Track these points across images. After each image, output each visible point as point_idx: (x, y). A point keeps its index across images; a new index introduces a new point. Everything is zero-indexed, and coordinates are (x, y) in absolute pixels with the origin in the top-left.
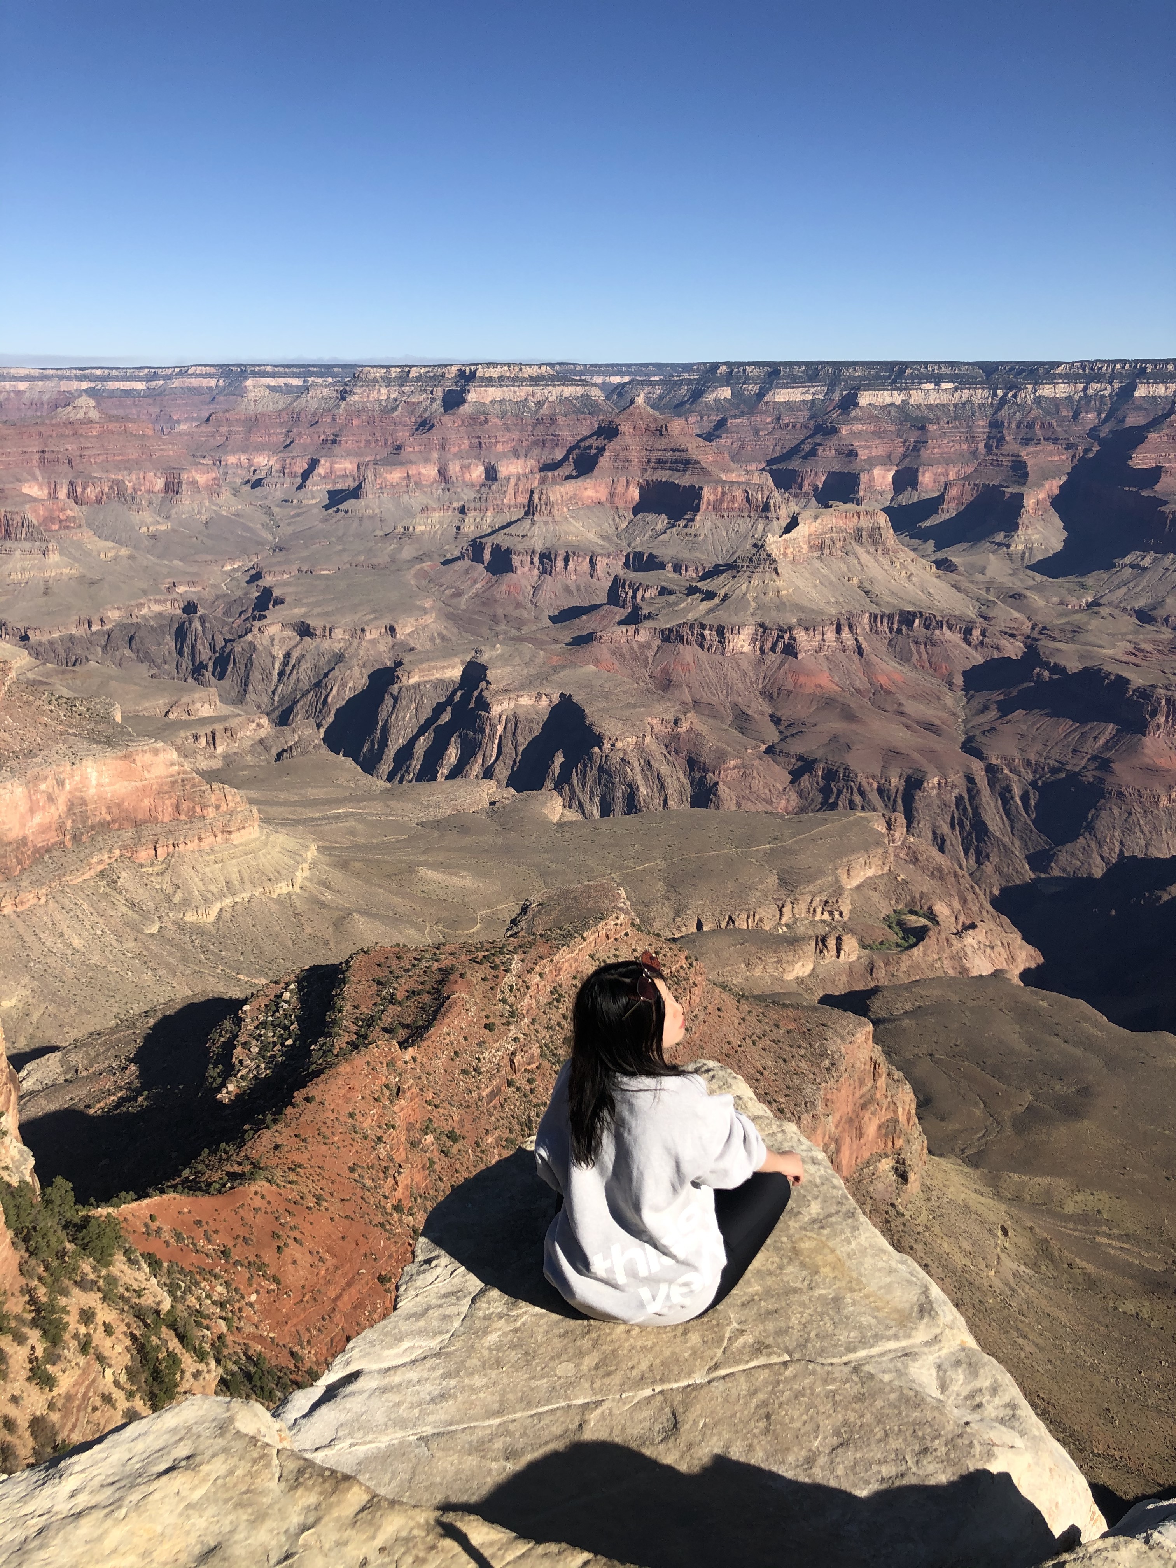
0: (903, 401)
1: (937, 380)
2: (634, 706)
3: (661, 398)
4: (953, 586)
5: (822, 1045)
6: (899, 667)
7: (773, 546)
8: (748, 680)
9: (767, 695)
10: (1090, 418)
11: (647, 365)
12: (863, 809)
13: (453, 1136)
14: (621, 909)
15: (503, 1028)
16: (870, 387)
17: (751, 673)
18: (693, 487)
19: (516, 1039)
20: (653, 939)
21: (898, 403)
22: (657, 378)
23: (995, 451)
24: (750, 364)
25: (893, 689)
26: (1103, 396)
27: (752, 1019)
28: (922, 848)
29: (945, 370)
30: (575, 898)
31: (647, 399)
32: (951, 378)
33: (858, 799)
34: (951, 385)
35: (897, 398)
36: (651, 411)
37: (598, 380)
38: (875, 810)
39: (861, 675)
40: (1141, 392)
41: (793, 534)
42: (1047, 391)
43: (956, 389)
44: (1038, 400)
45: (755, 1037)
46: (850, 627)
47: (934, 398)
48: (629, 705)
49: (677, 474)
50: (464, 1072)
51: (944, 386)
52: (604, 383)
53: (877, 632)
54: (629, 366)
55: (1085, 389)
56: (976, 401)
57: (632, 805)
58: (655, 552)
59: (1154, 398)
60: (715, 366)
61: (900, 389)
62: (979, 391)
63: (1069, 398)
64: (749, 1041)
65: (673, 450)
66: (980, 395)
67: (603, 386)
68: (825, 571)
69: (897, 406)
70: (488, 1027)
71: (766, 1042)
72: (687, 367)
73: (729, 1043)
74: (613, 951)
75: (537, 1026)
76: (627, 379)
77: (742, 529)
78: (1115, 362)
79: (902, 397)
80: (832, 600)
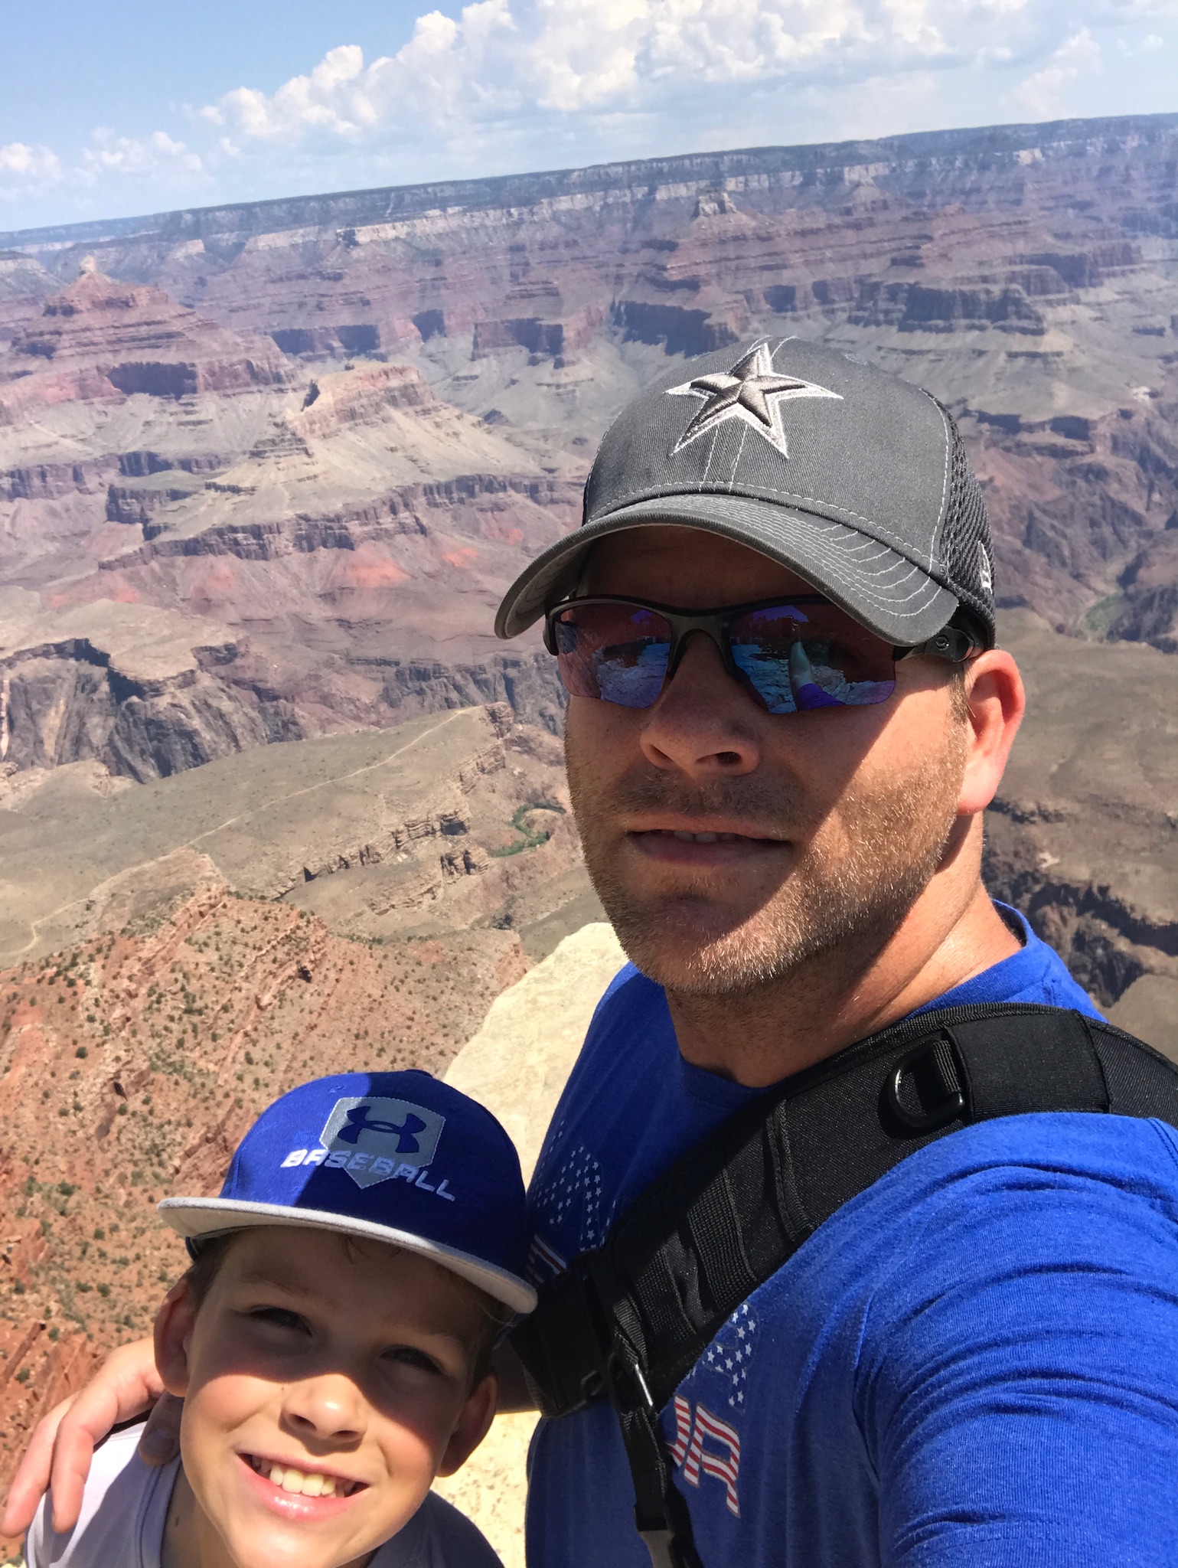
0: (408, 234)
1: (442, 204)
2: (170, 638)
3: (118, 262)
4: (508, 440)
5: (470, 971)
6: (469, 541)
7: (296, 423)
8: (302, 584)
9: (328, 597)
10: (615, 231)
11: (90, 224)
12: (462, 705)
13: (67, 1191)
14: (209, 879)
15: (97, 1050)
16: (366, 221)
17: (304, 575)
18: (183, 366)
19: (118, 1059)
20: (257, 904)
21: (403, 236)
22: (107, 239)
23: (522, 280)
24: (219, 209)
25: (467, 566)
26: (624, 204)
27: (389, 964)
28: (534, 734)
29: (449, 192)
30: (151, 879)
31: (101, 265)
32: (458, 200)
33: (454, 696)
34: (457, 209)
35: (401, 230)
36: (109, 280)
37: (33, 249)
38: (474, 704)
39: (429, 556)
40: (661, 195)
41: (316, 405)
42: (564, 204)
43: (464, 212)
44: (555, 217)
45: (397, 982)
46: (406, 505)
47: (441, 225)
48: (163, 641)
49: (159, 351)
50: (63, 1113)
51: (450, 211)
52: (41, 253)
53: (436, 505)
54: (68, 227)
55: (605, 198)
56: (488, 223)
57: (198, 757)
58: (153, 449)
59: (677, 199)
60: (176, 216)
61: (403, 219)
62: (491, 213)
63: (589, 209)
64: (391, 988)
65: (148, 324)
66: (493, 217)
67: (42, 257)
68: (362, 444)
69: (404, 241)
70: (81, 1054)
71: (410, 983)
72: (142, 222)
73: (369, 996)
74: (212, 930)
75: (139, 1037)
76: (69, 244)
77: (254, 408)
78: (629, 164)
79: (405, 229)
80: (378, 476)
